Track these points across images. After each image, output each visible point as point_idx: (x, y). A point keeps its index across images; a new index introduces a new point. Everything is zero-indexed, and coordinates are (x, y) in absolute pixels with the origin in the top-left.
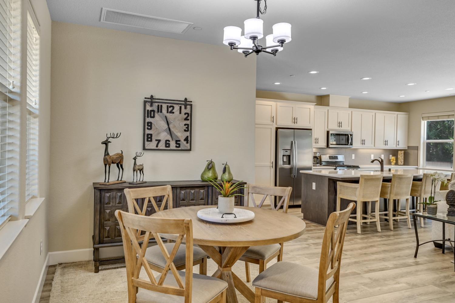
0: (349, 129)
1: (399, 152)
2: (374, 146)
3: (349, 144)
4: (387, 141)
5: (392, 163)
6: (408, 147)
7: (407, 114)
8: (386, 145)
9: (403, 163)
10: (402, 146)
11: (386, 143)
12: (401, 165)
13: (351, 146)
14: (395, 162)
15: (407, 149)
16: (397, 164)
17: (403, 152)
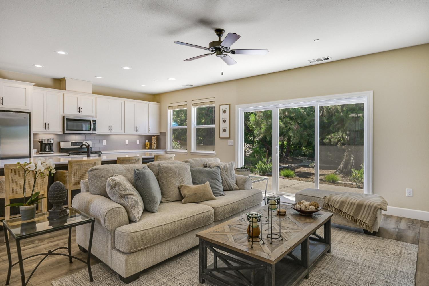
0: (94, 114)
1: (152, 137)
2: (125, 132)
3: (91, 130)
4: (137, 127)
5: (147, 148)
6: (160, 133)
7: (159, 104)
8: (137, 131)
9: (155, 147)
10: (154, 131)
11: (137, 129)
12: (155, 149)
13: (94, 132)
14: (149, 146)
15: (159, 134)
16: (150, 148)
17: (155, 137)
